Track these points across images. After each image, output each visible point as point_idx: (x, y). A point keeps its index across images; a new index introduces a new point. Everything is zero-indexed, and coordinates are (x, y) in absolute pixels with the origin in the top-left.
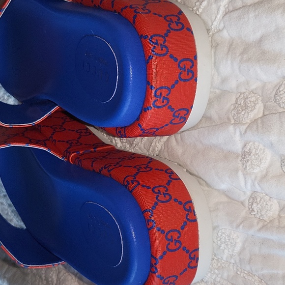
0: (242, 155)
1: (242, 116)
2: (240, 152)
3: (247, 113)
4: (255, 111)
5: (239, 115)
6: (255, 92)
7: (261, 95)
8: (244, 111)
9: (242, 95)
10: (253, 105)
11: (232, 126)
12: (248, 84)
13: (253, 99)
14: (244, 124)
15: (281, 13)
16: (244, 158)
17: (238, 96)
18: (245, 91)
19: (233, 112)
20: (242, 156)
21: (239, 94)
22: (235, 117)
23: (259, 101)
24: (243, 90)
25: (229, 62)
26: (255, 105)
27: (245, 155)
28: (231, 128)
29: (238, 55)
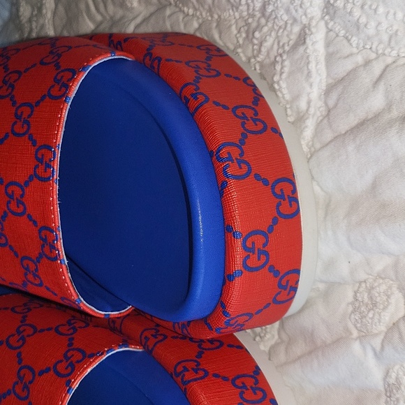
0: (386, 391)
1: (370, 321)
2: (381, 386)
3: (377, 315)
4: (391, 309)
5: (364, 320)
6: (383, 276)
7: (394, 278)
8: (372, 312)
9: (363, 285)
10: (385, 298)
11: (358, 342)
12: (368, 264)
13: (383, 288)
14: (376, 335)
15: (398, 132)
16: (390, 397)
17: (356, 288)
18: (367, 277)
19: (353, 316)
20: (386, 395)
21: (358, 285)
22: (359, 325)
23: (395, 289)
24: (363, 276)
25: (330, 233)
26: (389, 297)
27: (391, 391)
28: (356, 346)
29: (342, 218)
